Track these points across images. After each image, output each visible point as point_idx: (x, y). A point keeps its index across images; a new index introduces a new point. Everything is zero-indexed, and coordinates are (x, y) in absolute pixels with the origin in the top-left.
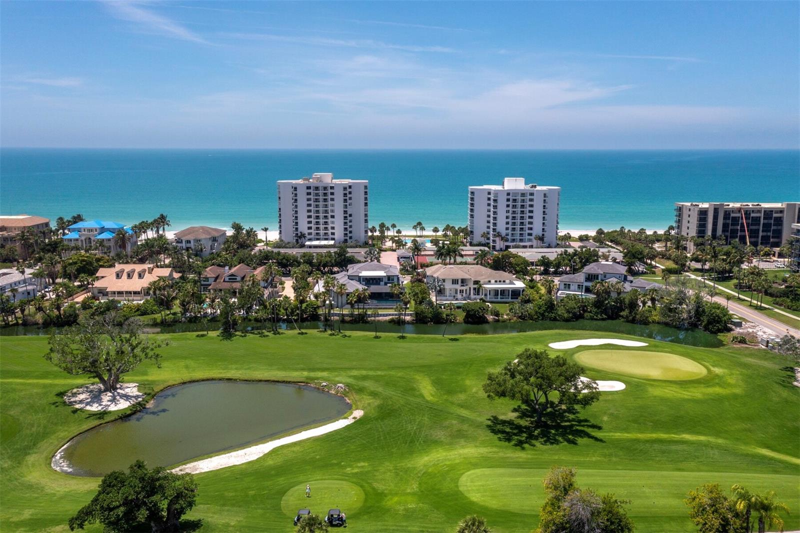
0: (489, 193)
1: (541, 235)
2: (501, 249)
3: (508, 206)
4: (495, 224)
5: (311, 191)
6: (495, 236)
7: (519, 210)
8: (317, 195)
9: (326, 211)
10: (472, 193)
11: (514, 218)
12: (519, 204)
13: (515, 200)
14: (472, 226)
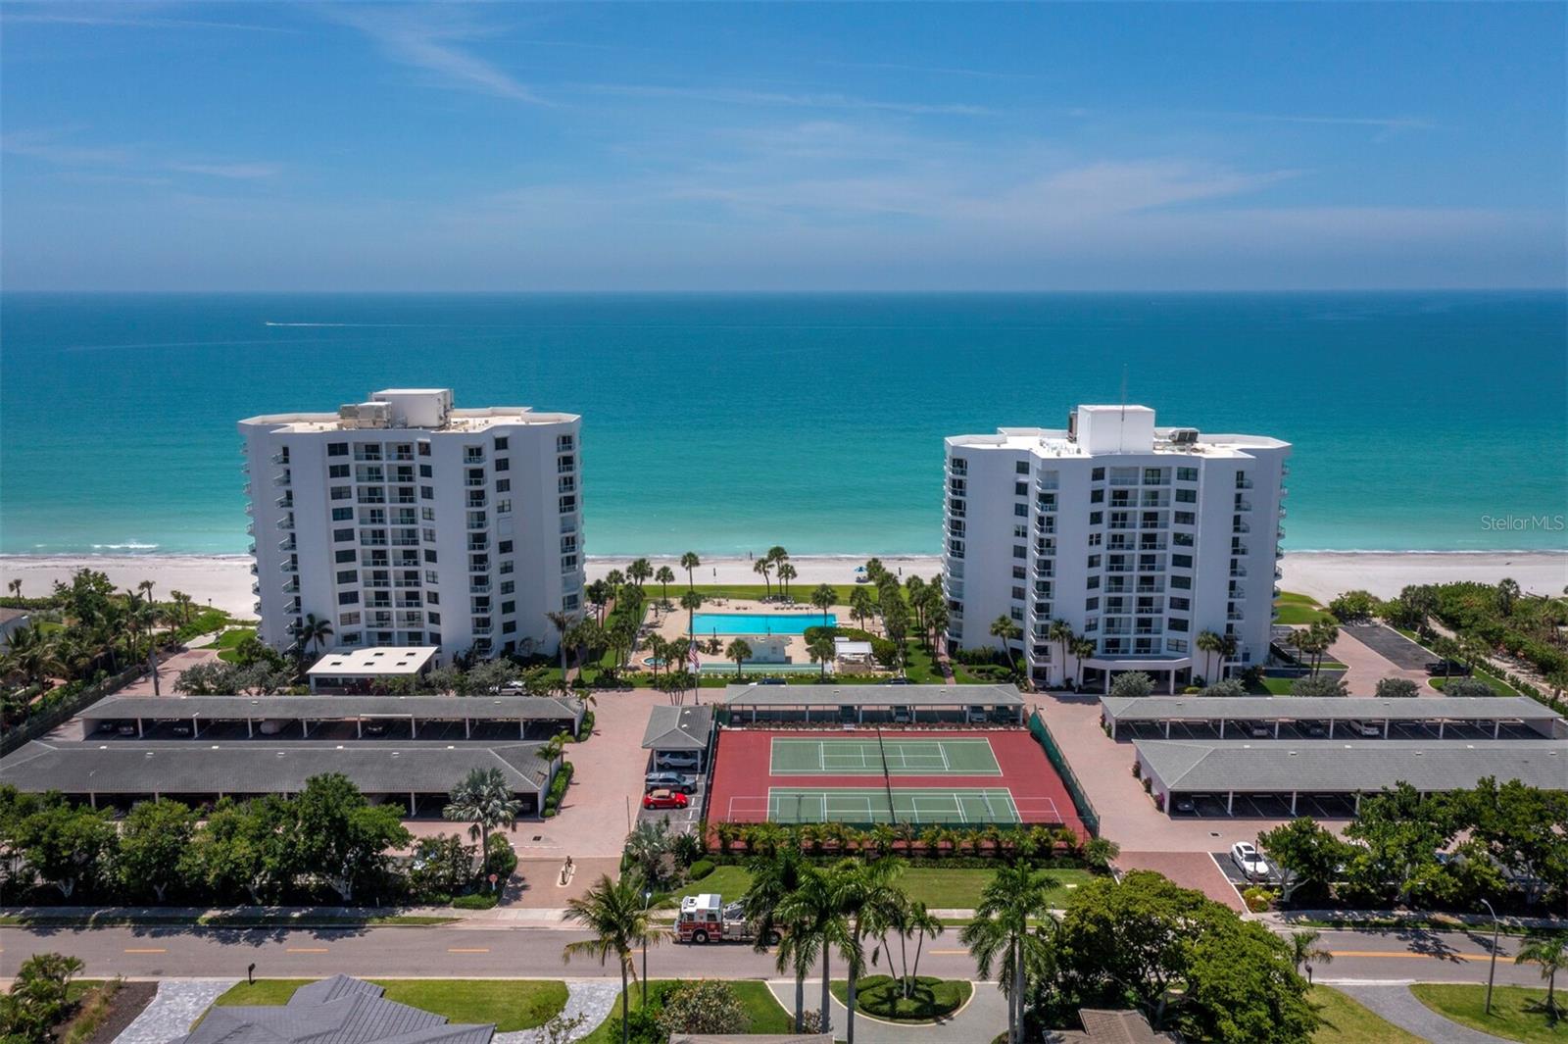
0: (1023, 468)
1: (1222, 631)
2: (1068, 681)
3: (1096, 518)
4: (1044, 588)
5: (349, 460)
6: (1043, 632)
7: (1136, 532)
8: (375, 474)
9: (412, 533)
10: (959, 464)
11: (1116, 562)
12: (1137, 510)
13: (1121, 497)
14: (957, 589)
